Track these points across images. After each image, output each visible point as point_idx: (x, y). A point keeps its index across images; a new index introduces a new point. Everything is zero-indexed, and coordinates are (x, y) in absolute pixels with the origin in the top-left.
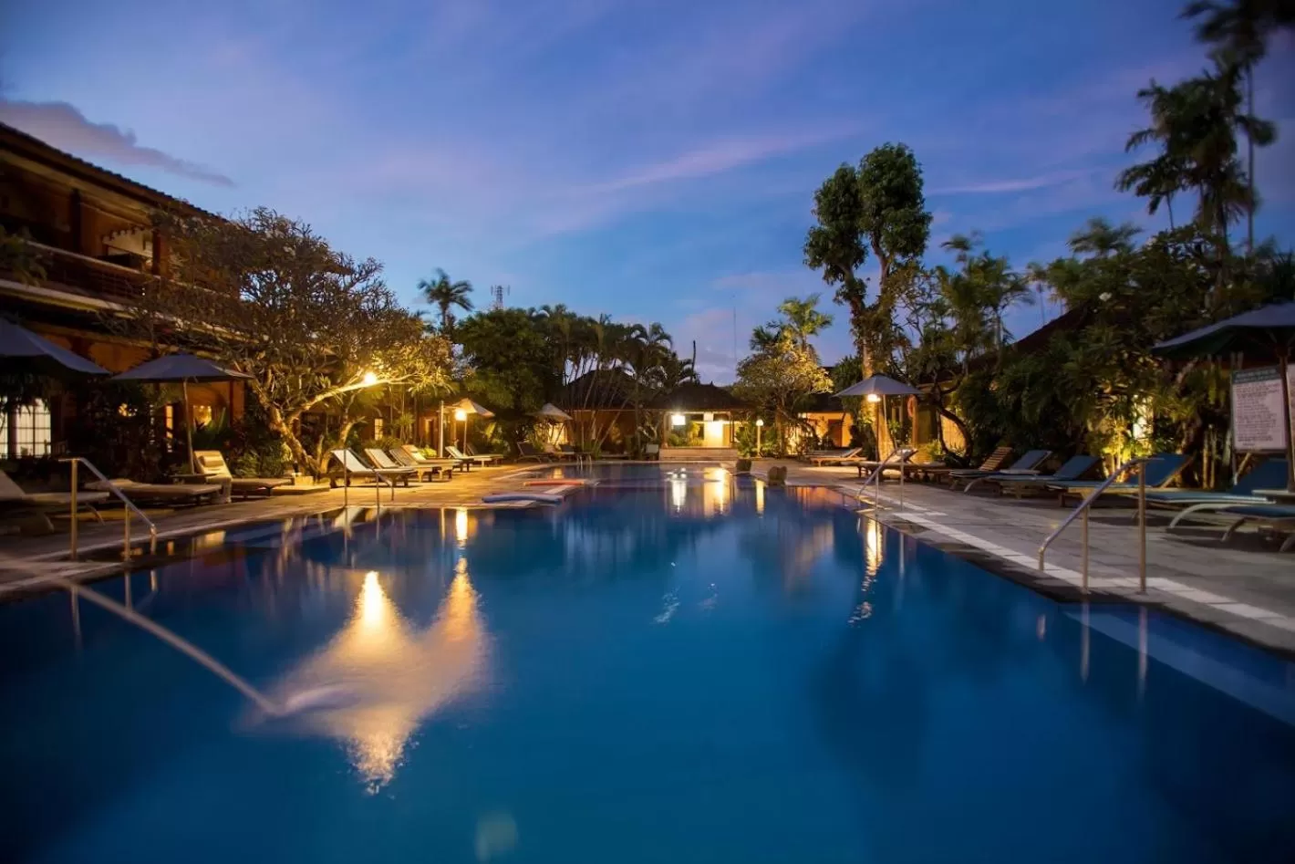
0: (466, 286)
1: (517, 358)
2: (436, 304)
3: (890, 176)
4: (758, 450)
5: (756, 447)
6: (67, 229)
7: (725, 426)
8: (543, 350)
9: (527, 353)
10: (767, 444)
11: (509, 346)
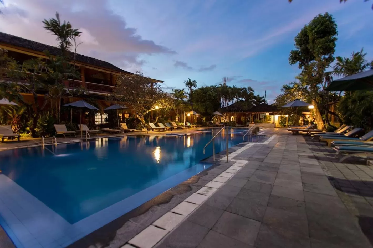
0: (195, 81)
1: (207, 99)
2: (188, 87)
3: (318, 26)
4: (287, 124)
5: (286, 123)
6: (110, 80)
7: (279, 117)
8: (214, 97)
9: (209, 98)
10: (290, 123)
11: (205, 96)
